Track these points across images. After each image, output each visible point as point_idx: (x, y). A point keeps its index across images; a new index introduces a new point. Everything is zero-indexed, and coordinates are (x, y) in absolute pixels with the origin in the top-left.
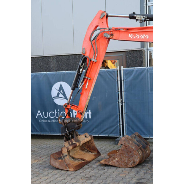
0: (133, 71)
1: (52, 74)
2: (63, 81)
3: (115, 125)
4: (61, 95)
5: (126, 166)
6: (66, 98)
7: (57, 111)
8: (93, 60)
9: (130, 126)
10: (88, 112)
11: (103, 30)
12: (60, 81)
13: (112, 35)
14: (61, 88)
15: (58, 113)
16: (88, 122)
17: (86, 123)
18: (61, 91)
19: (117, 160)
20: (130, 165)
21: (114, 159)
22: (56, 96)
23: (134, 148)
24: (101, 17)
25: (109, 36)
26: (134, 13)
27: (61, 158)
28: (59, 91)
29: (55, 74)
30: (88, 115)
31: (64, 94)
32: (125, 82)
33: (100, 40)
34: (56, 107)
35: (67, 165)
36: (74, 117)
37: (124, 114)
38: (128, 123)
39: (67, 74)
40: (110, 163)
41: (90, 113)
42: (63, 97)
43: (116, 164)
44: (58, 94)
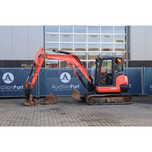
0: (43, 69)
1: (3, 69)
2: (9, 72)
3: (34, 92)
4: (8, 79)
5: (52, 104)
6: (10, 80)
7: (5, 86)
8: (39, 65)
9: (41, 92)
10: (22, 86)
11: (43, 55)
12: (8, 72)
13: (47, 56)
14: (8, 75)
15: (6, 87)
16: (21, 90)
17: (20, 91)
18: (8, 77)
19: (48, 102)
20: (53, 103)
21: (47, 101)
22: (5, 79)
23: (55, 97)
24: (42, 50)
25: (45, 57)
26: (54, 50)
27: (29, 102)
28: (7, 76)
29: (5, 69)
30: (21, 87)
31: (10, 78)
32: (40, 74)
33: (42, 58)
34: (5, 84)
35: (32, 104)
36: (14, 89)
37: (38, 87)
38: (40, 91)
39: (12, 69)
40: (45, 103)
42: (9, 79)
43: (48, 103)
44: (6, 78)
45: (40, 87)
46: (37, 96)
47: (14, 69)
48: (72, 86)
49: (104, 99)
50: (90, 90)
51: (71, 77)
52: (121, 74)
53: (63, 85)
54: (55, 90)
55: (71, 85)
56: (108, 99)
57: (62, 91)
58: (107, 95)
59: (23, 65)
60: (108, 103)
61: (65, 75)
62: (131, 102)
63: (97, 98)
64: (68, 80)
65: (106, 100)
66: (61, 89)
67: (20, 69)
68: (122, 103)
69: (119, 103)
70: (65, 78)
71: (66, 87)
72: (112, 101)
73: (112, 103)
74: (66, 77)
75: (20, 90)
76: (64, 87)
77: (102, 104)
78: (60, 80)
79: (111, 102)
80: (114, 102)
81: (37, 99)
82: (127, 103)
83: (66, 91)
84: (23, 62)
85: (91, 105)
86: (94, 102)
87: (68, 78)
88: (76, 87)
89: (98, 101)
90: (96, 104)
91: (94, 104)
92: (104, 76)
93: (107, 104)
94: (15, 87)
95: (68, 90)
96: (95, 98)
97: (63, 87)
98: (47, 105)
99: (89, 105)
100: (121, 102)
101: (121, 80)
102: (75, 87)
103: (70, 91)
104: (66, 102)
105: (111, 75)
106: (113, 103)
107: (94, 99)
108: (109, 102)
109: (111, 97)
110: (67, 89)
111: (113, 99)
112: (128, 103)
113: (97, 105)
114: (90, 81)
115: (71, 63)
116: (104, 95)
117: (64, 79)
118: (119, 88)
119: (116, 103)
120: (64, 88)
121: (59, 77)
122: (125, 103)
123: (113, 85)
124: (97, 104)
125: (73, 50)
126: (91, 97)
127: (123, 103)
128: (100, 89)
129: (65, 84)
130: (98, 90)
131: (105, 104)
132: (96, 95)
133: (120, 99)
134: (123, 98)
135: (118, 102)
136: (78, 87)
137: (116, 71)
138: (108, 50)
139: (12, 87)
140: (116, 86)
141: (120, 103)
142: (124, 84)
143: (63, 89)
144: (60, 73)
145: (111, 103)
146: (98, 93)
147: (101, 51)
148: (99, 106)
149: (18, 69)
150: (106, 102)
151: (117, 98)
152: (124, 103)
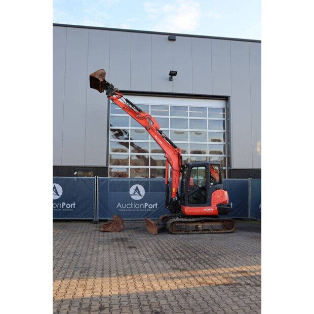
0: (104, 179)
3: (91, 212)
5: (116, 231)
6: (57, 194)
9: (101, 213)
14: (55, 187)
16: (72, 210)
19: (110, 228)
20: (118, 230)
23: (120, 221)
30: (73, 206)
31: (56, 192)
32: (99, 186)
38: (99, 210)
39: (60, 179)
40: (107, 230)
41: (74, 204)
43: (110, 231)
45: (99, 206)
46: (95, 219)
47: (62, 179)
49: (194, 225)
50: (173, 212)
51: (145, 192)
52: (219, 189)
53: (133, 204)
54: (122, 210)
55: (145, 204)
56: (200, 226)
57: (132, 211)
58: (198, 219)
59: (76, 173)
60: (200, 232)
61: (137, 188)
62: (232, 230)
63: (184, 224)
64: (141, 196)
65: (197, 227)
66: (131, 209)
67: (72, 179)
68: (219, 232)
69: (215, 232)
70: (136, 193)
71: (137, 206)
72: (206, 228)
73: (205, 231)
74: (139, 191)
75: (70, 210)
76: (135, 206)
77: (191, 232)
78: (129, 196)
79: (203, 230)
80: (209, 230)
81: (95, 223)
82: (227, 231)
83: (137, 212)
84: (76, 168)
85: (174, 234)
86: (178, 230)
87: (141, 193)
88: (153, 206)
89: (185, 228)
90: (181, 233)
91: (179, 232)
92: (193, 191)
93: (198, 232)
94: (64, 204)
95: (141, 210)
96: (181, 224)
97: (133, 206)
98: (109, 233)
99: (171, 233)
100: (218, 230)
101: (218, 196)
102: (151, 206)
103: (143, 212)
104: (137, 228)
105: (204, 189)
106: (207, 232)
107: (178, 224)
108: (201, 229)
109: (204, 223)
110: (139, 209)
111: (207, 225)
112: (229, 231)
113: (183, 234)
116: (194, 220)
117: (134, 194)
118: (216, 208)
119: (212, 232)
120: (135, 208)
121: (128, 191)
122: (225, 231)
123: (207, 204)
124: (183, 232)
125: (148, 152)
126: (174, 223)
127: (221, 232)
128: (188, 210)
129: (137, 201)
130: (184, 212)
131: (196, 232)
132: (182, 220)
133: (217, 225)
134: (221, 224)
135: (214, 230)
136: (155, 206)
137: (212, 184)
138: (199, 153)
139: (59, 205)
140: (211, 206)
141: (217, 232)
142: (224, 202)
143: (133, 209)
144: (129, 185)
145: (203, 232)
146: (184, 216)
147: (189, 155)
148: (186, 235)
149: (69, 179)
150: (197, 229)
151: (213, 224)
152: (223, 232)
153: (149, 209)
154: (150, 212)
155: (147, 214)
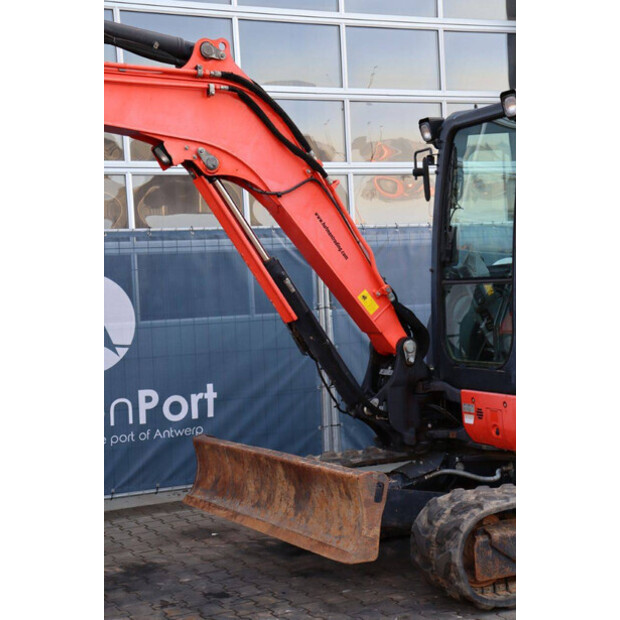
48: (149, 399)
50: (409, 436)
88: (190, 407)
114: (410, 345)
115: (207, 158)
136: (203, 403)
153: (166, 424)
154: (173, 444)
155: (156, 457)
